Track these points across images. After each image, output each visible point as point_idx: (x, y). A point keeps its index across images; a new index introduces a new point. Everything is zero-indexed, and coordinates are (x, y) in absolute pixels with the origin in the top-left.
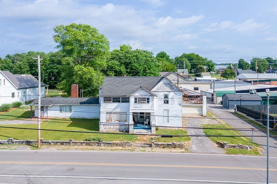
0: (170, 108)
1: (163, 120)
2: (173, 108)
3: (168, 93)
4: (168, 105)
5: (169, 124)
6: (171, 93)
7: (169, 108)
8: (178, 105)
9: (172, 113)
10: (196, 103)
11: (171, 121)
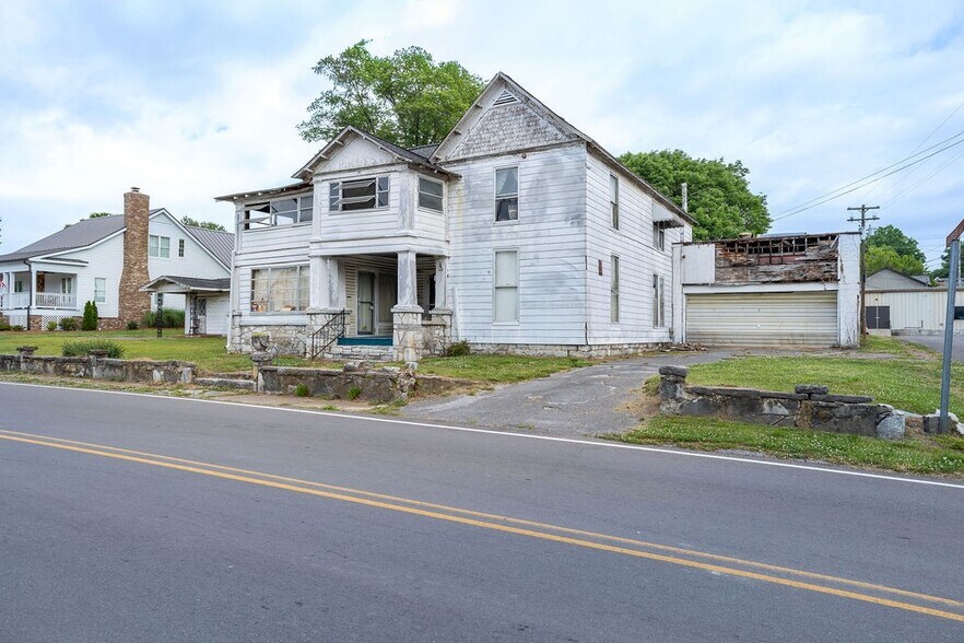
0: (524, 242)
1: (490, 306)
2: (539, 240)
3: (518, 158)
4: (516, 228)
5: (522, 327)
6: (530, 156)
7: (519, 242)
8: (562, 224)
9: (532, 269)
10: (797, 278)
11: (530, 312)
